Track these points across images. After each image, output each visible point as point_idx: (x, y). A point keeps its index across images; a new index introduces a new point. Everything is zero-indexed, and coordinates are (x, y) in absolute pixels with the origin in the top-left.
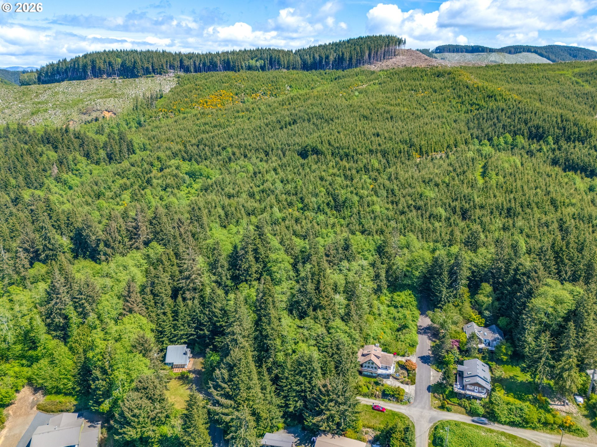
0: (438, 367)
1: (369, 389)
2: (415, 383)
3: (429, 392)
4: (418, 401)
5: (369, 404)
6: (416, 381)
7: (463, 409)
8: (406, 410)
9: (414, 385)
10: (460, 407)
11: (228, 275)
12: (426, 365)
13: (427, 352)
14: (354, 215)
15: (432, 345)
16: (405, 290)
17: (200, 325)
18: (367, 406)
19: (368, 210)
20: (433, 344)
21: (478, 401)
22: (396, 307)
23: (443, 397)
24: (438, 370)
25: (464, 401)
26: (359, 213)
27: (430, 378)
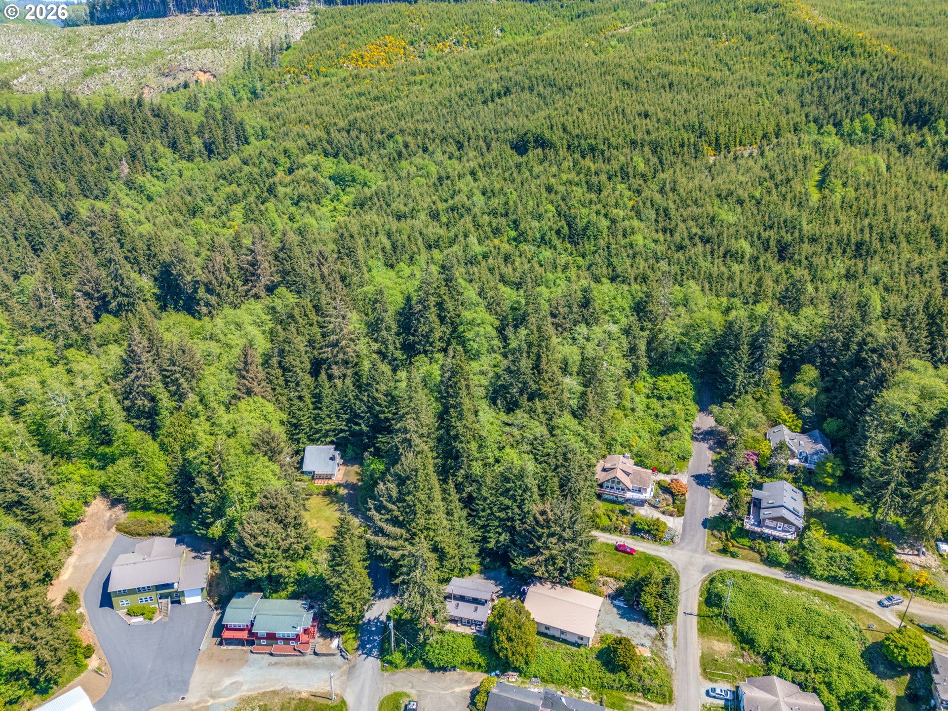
0: (722, 492)
1: (611, 520)
2: (683, 515)
3: (705, 528)
4: (686, 540)
5: (610, 542)
6: (686, 511)
7: (757, 555)
8: (666, 553)
9: (682, 518)
10: (751, 552)
11: (397, 342)
12: (703, 488)
13: (706, 469)
14: (601, 251)
15: (714, 458)
16: (676, 372)
17: (354, 418)
18: (607, 544)
19: (623, 243)
20: (717, 457)
21: (781, 544)
22: (660, 398)
23: (726, 536)
24: (721, 495)
25: (760, 544)
26: (608, 247)
27: (708, 507)
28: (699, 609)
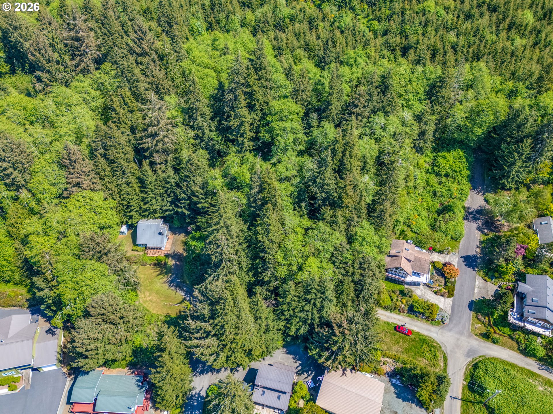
0: (487, 274)
1: (392, 300)
2: (452, 295)
3: (471, 310)
4: (454, 322)
5: (390, 321)
6: (455, 292)
7: (515, 344)
8: (437, 333)
9: (452, 298)
10: (510, 340)
11: (212, 125)
12: (470, 270)
13: (474, 251)
14: (395, 16)
15: (482, 240)
16: (454, 148)
17: (176, 201)
18: (388, 324)
19: (416, 9)
20: (484, 238)
21: (539, 339)
22: (438, 174)
23: (489, 320)
24: (486, 278)
25: (519, 335)
26: (403, 13)
27: (474, 290)
28: (463, 393)
